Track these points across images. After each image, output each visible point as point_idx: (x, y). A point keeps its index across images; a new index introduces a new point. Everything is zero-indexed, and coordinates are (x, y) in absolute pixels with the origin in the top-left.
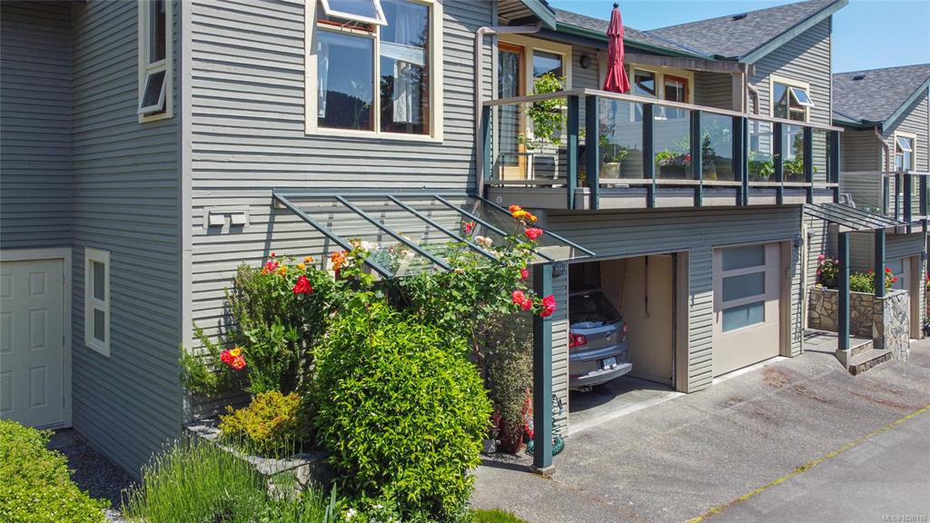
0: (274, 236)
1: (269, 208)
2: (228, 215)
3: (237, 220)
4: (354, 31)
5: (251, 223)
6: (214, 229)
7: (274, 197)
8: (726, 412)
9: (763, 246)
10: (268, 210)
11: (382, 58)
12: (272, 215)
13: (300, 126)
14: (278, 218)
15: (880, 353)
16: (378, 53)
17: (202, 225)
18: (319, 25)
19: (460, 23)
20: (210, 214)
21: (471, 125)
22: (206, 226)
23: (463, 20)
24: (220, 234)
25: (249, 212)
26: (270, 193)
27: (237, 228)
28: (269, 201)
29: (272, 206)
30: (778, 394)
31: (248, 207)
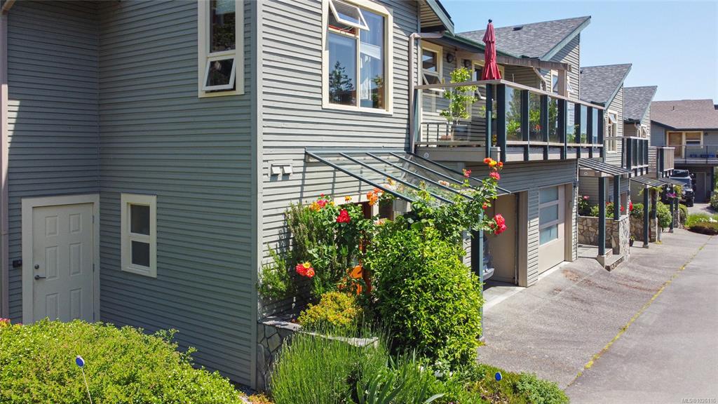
0: (306, 182)
1: (302, 161)
2: (282, 167)
3: (287, 170)
4: (347, 34)
5: (294, 173)
6: (274, 176)
7: (306, 153)
8: (556, 298)
9: (557, 187)
10: (302, 163)
11: (361, 53)
12: (305, 167)
13: (319, 102)
14: (308, 169)
15: (618, 257)
16: (360, 50)
17: (267, 174)
18: (330, 29)
19: (401, 29)
20: (272, 166)
21: (406, 102)
22: (269, 175)
23: (403, 27)
24: (277, 181)
25: (294, 164)
26: (303, 151)
27: (286, 176)
28: (303, 157)
29: (304, 160)
30: (578, 285)
31: (292, 161)
